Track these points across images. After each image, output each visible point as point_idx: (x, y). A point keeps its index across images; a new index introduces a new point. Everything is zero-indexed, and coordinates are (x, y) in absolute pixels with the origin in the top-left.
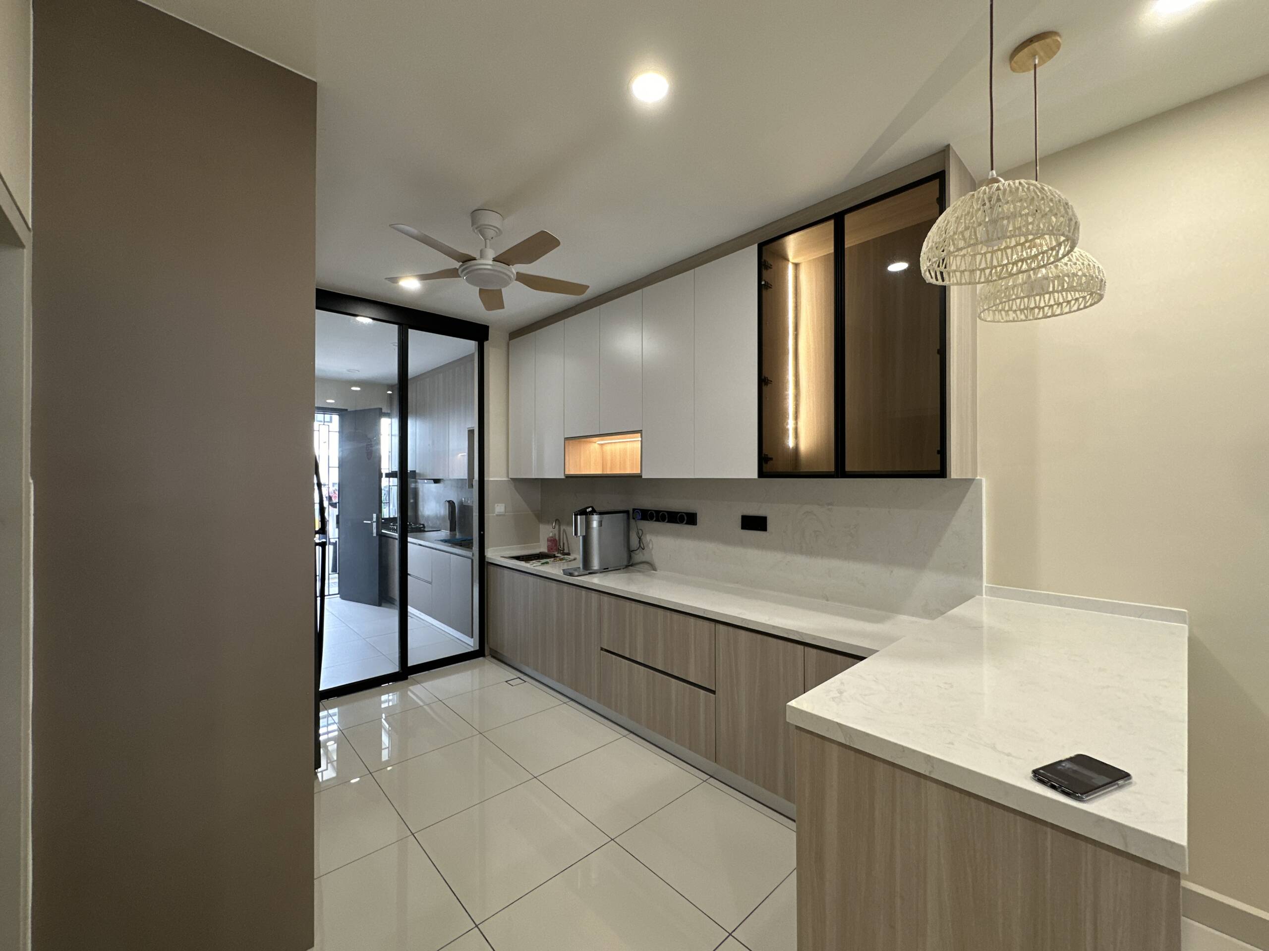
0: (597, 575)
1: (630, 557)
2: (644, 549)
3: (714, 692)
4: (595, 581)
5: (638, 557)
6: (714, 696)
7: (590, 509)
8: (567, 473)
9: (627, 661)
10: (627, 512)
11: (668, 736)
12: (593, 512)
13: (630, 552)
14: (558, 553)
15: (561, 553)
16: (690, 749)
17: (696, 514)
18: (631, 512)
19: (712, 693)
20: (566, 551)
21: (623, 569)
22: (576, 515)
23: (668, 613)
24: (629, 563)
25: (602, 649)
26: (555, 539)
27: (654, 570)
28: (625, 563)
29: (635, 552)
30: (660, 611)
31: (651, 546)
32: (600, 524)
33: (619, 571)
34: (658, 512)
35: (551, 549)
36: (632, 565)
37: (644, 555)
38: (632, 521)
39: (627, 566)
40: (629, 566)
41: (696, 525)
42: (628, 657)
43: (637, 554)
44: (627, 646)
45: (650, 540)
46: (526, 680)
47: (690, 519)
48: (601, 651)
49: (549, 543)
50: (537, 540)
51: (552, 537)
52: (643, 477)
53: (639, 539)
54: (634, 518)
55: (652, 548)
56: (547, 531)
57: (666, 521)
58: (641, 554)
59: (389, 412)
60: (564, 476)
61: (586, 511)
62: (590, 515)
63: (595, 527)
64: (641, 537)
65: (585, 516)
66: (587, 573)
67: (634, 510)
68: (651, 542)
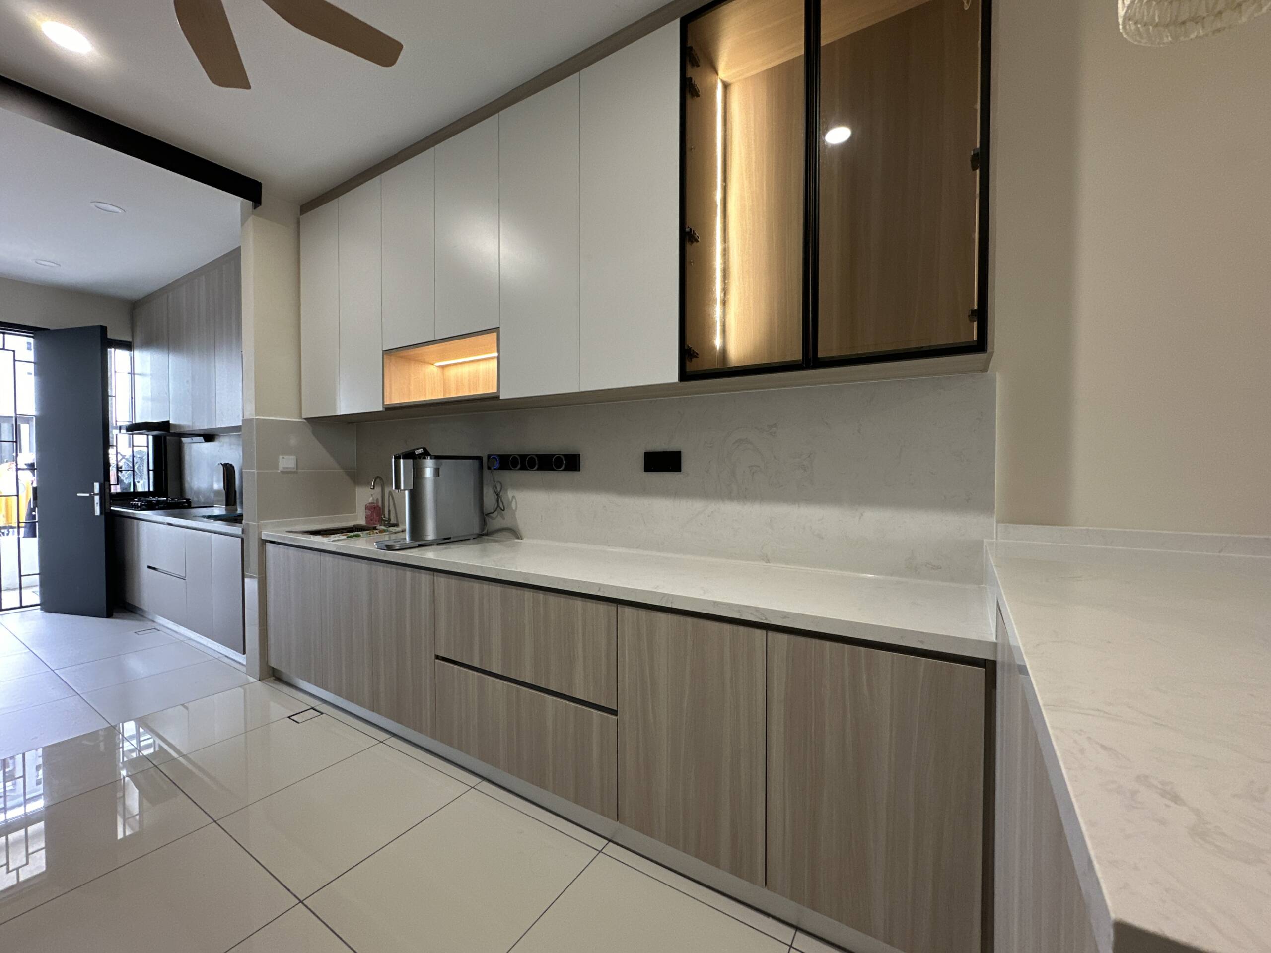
0: (433, 547)
1: (483, 523)
2: (503, 510)
3: (614, 712)
4: (431, 556)
5: (497, 522)
6: (616, 718)
7: (420, 451)
8: (387, 402)
9: (476, 673)
10: (479, 458)
11: (541, 784)
12: (426, 454)
13: (484, 516)
14: (380, 525)
15: (385, 525)
16: (576, 802)
17: (579, 455)
18: (485, 460)
19: (613, 714)
20: (393, 521)
21: (474, 538)
22: (397, 458)
23: (541, 595)
24: (483, 531)
25: (437, 657)
26: (378, 506)
27: (518, 538)
28: (477, 530)
29: (491, 515)
30: (528, 594)
31: (514, 506)
32: (437, 472)
33: (467, 542)
34: (523, 457)
35: (372, 520)
36: (487, 534)
37: (504, 519)
38: (486, 472)
39: (480, 535)
40: (483, 535)
41: (579, 470)
42: (478, 666)
43: (492, 518)
44: (476, 648)
45: (514, 497)
46: (322, 711)
47: (571, 462)
48: (437, 660)
49: (367, 511)
50: (352, 509)
51: (372, 503)
52: (501, 398)
53: (496, 497)
54: (489, 468)
55: (516, 508)
56: (366, 495)
57: (536, 467)
58: (499, 518)
59: (130, 340)
60: (383, 408)
61: (417, 452)
62: (423, 459)
63: (429, 476)
64: (500, 493)
65: (412, 460)
66: (417, 545)
67: (489, 456)
68: (514, 500)
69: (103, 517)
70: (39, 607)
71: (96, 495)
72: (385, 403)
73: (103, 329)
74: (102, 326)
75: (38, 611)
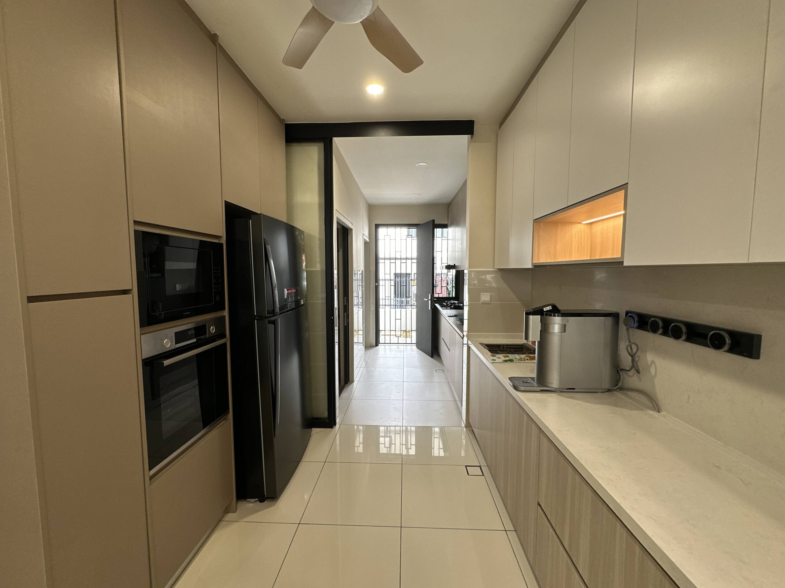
2: (640, 372)
5: (631, 381)
7: (549, 308)
8: (536, 261)
10: (615, 316)
12: (555, 311)
13: (618, 371)
17: (759, 337)
18: (623, 316)
22: (528, 314)
24: (614, 386)
25: (539, 503)
27: (656, 410)
29: (626, 372)
31: (653, 371)
32: (564, 328)
34: (666, 321)
36: (619, 391)
37: (640, 380)
39: (609, 390)
40: (614, 391)
41: (758, 358)
43: (629, 376)
45: (653, 362)
48: (538, 506)
52: (625, 264)
53: (632, 356)
54: (626, 326)
55: (656, 374)
58: (635, 378)
59: (447, 223)
60: (532, 265)
61: (545, 309)
62: (549, 316)
63: (557, 332)
64: (635, 354)
65: (540, 316)
66: (540, 390)
67: (627, 313)
68: (653, 366)
69: (431, 310)
70: (415, 345)
71: (429, 300)
72: (533, 262)
73: (434, 221)
74: (433, 220)
75: (414, 347)
